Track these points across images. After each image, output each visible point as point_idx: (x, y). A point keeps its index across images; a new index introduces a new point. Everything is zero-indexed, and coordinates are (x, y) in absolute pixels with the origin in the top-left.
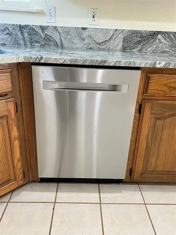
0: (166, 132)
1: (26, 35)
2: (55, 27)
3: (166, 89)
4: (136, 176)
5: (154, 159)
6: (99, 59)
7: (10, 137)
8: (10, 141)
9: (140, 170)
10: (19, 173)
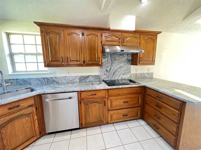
0: (90, 109)
1: (46, 80)
2: (56, 77)
3: (87, 96)
4: (83, 125)
5: (88, 119)
6: (64, 90)
7: (33, 120)
8: (34, 121)
9: (84, 123)
10: (38, 133)
